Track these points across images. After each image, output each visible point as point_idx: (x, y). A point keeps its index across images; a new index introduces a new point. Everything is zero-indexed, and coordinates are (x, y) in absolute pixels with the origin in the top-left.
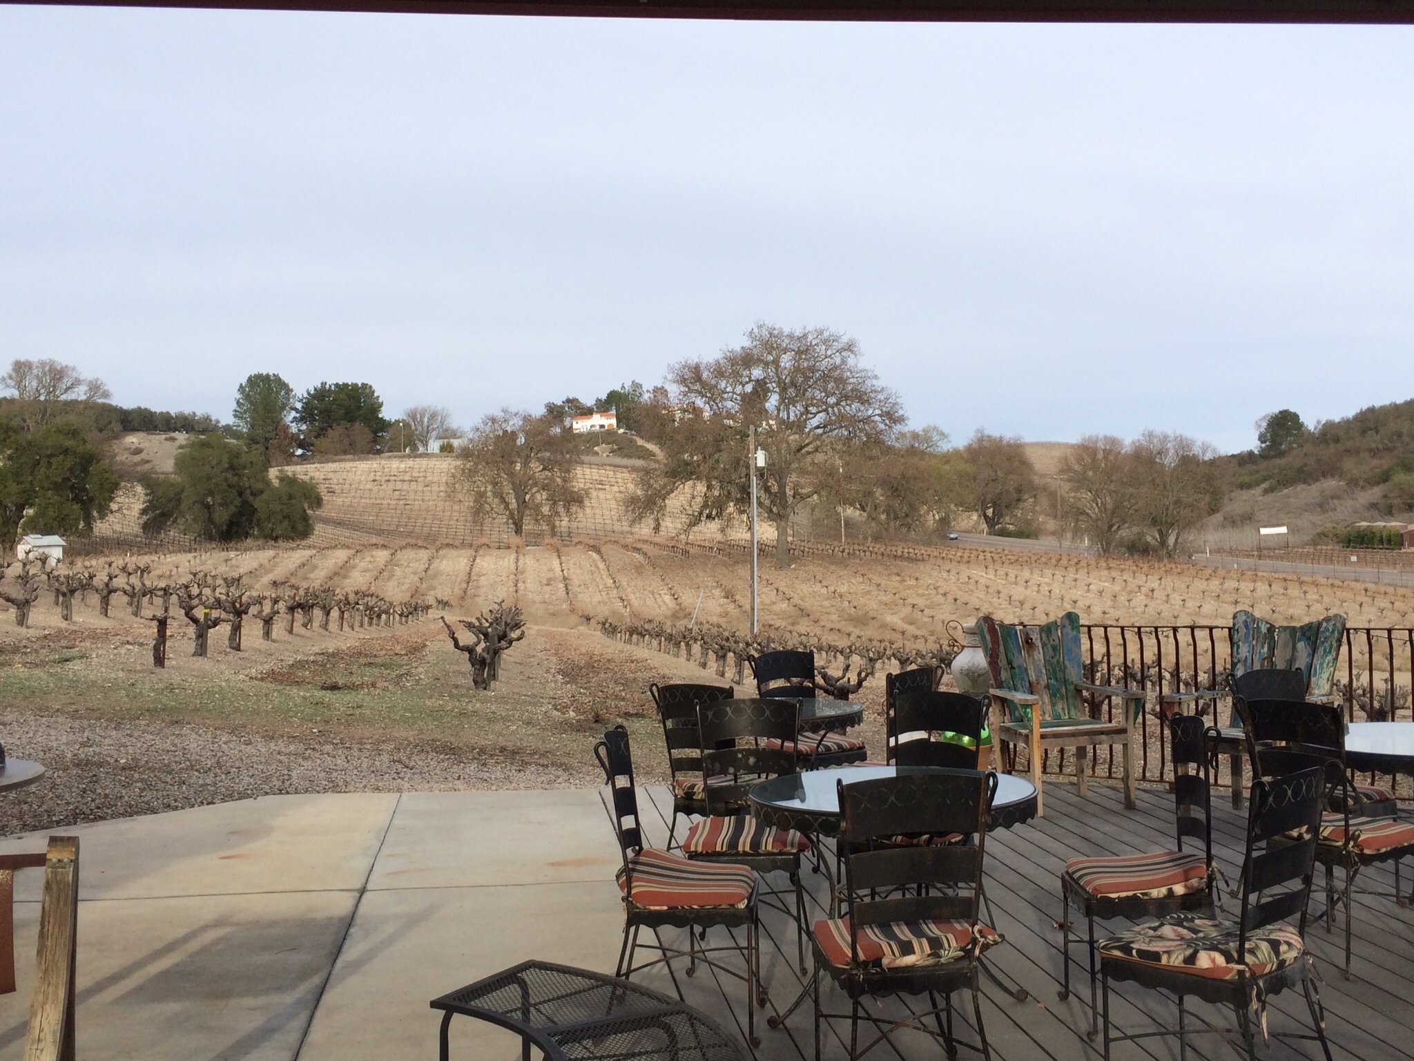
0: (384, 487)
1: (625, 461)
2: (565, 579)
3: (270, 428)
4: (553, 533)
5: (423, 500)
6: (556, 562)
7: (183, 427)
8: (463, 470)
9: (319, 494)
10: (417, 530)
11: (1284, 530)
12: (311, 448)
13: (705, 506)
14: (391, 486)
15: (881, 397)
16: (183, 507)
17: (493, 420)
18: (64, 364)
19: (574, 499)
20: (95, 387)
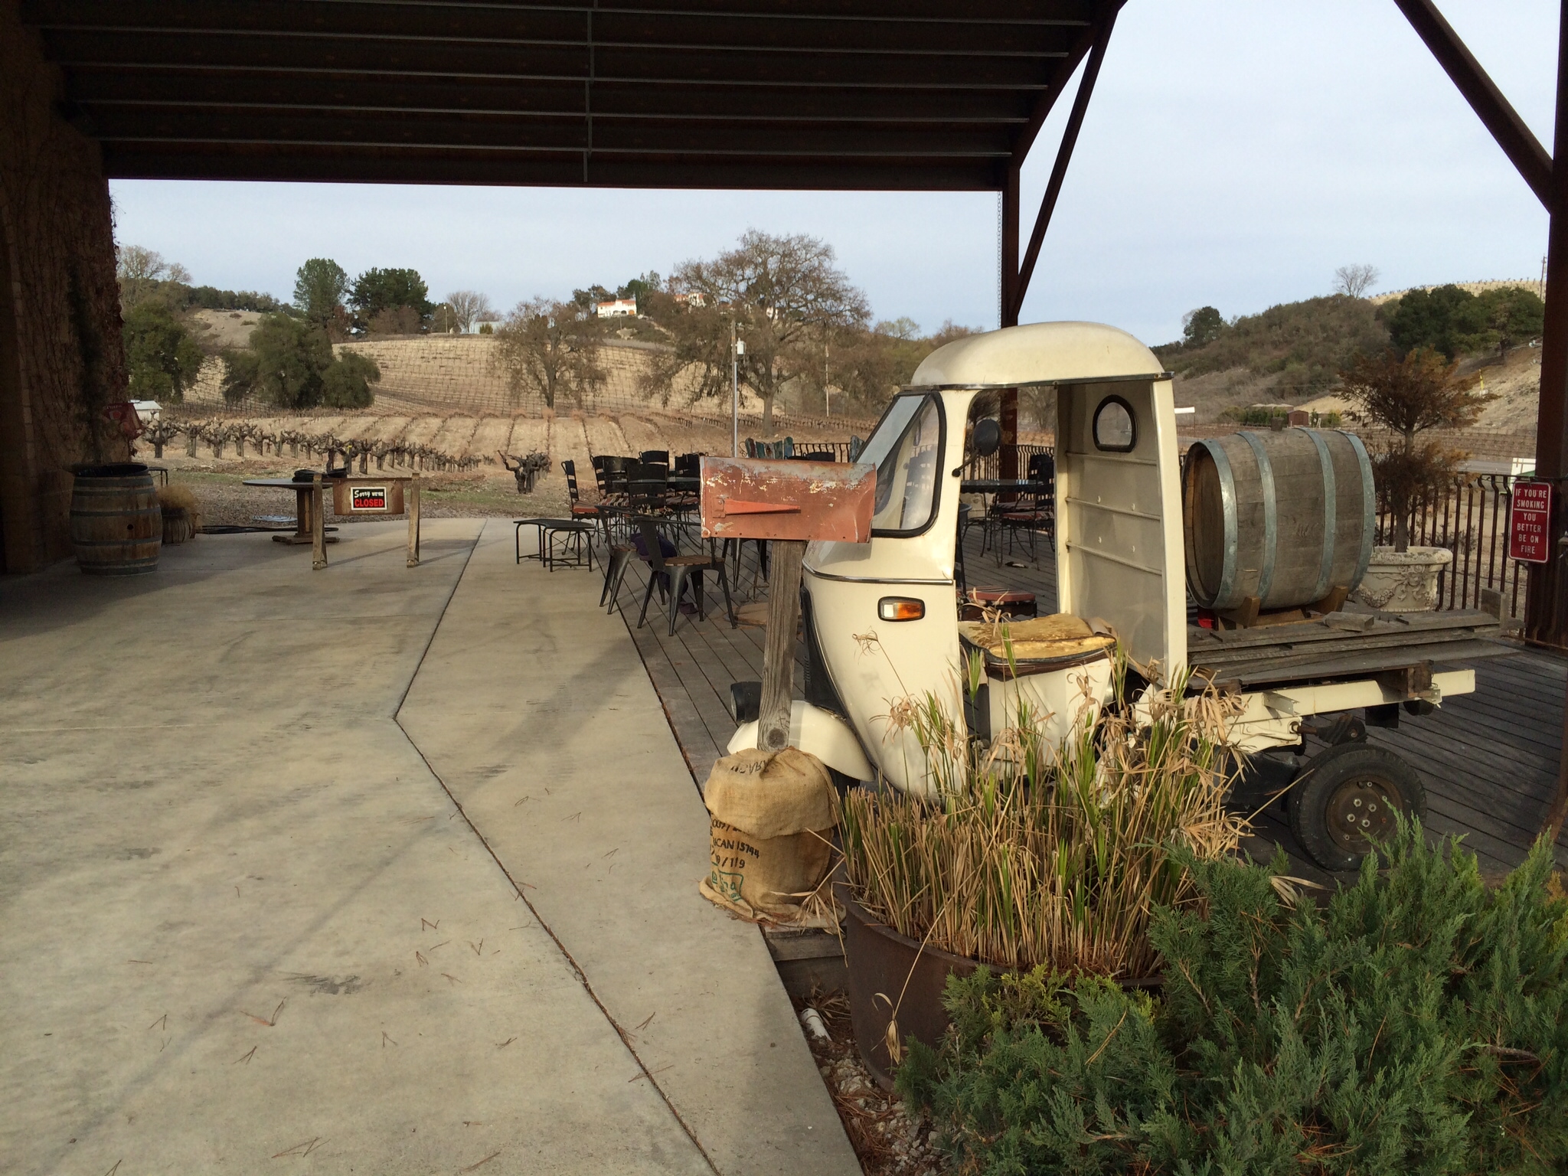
0: (432, 362)
1: (643, 344)
2: (588, 443)
3: (328, 308)
4: (580, 407)
5: (466, 376)
6: (581, 430)
7: (246, 305)
8: (501, 351)
9: (377, 369)
10: (462, 401)
11: (1192, 410)
12: (366, 327)
13: (705, 385)
14: (438, 362)
15: (851, 295)
16: (260, 378)
17: (527, 307)
18: (149, 250)
19: (598, 377)
20: (177, 271)
